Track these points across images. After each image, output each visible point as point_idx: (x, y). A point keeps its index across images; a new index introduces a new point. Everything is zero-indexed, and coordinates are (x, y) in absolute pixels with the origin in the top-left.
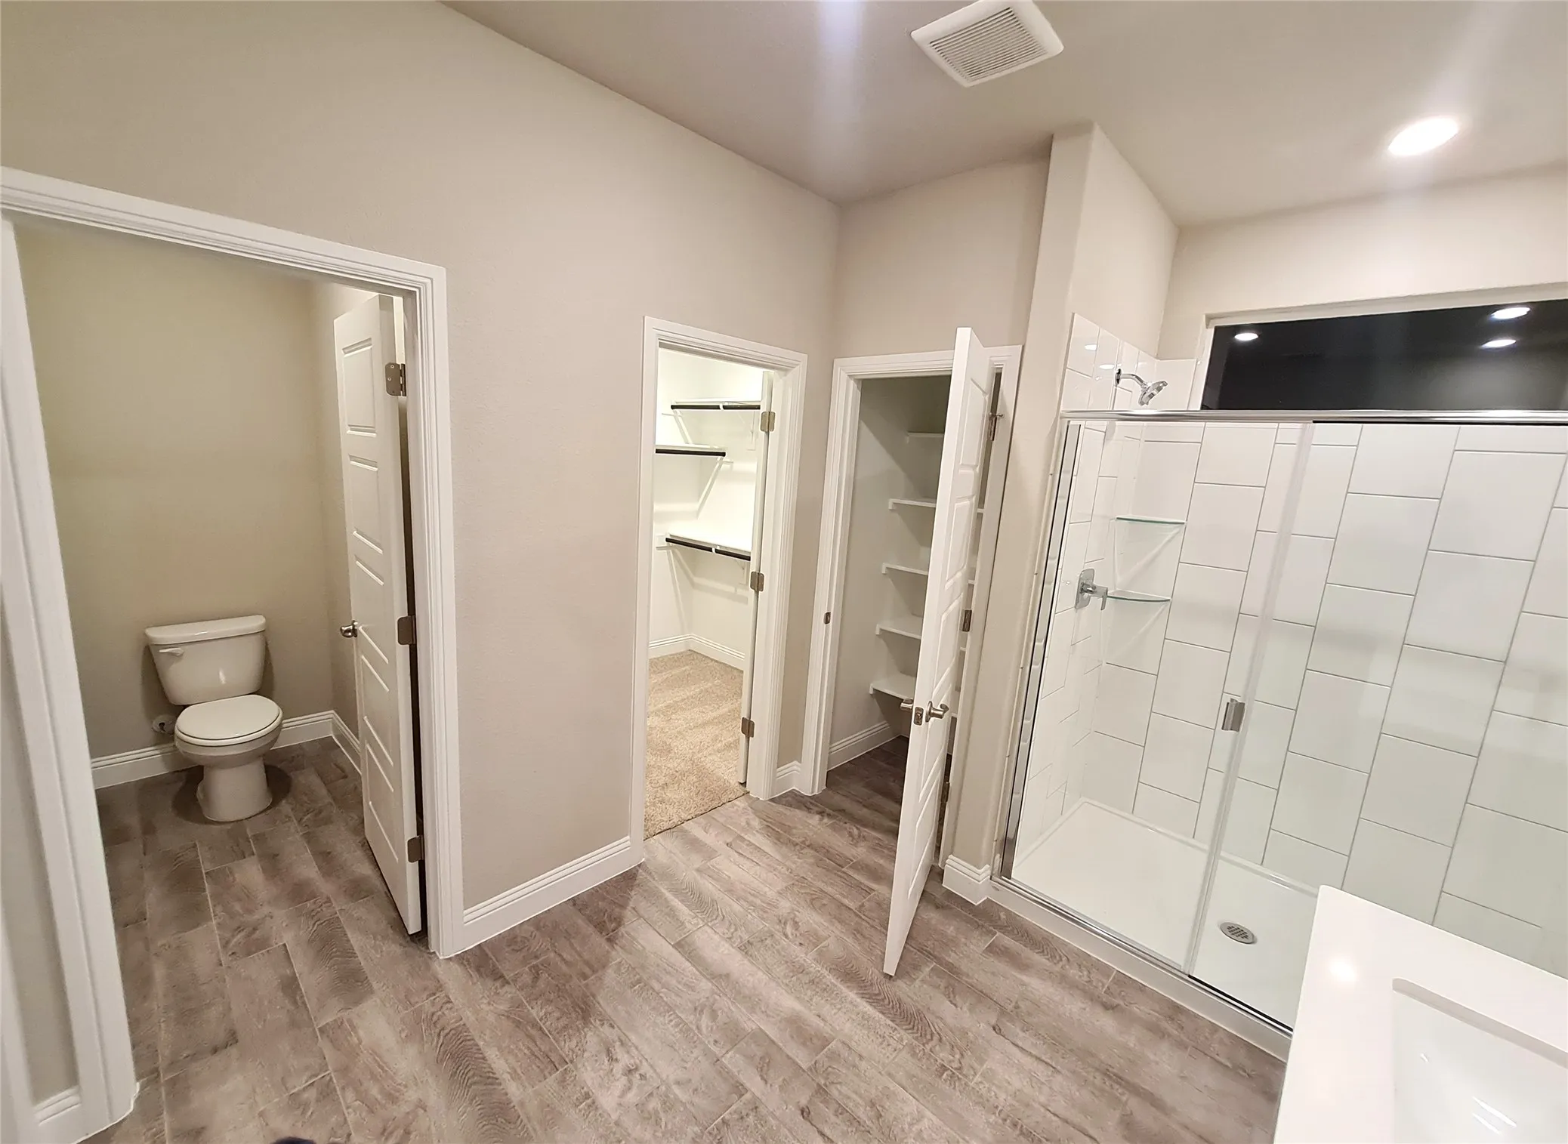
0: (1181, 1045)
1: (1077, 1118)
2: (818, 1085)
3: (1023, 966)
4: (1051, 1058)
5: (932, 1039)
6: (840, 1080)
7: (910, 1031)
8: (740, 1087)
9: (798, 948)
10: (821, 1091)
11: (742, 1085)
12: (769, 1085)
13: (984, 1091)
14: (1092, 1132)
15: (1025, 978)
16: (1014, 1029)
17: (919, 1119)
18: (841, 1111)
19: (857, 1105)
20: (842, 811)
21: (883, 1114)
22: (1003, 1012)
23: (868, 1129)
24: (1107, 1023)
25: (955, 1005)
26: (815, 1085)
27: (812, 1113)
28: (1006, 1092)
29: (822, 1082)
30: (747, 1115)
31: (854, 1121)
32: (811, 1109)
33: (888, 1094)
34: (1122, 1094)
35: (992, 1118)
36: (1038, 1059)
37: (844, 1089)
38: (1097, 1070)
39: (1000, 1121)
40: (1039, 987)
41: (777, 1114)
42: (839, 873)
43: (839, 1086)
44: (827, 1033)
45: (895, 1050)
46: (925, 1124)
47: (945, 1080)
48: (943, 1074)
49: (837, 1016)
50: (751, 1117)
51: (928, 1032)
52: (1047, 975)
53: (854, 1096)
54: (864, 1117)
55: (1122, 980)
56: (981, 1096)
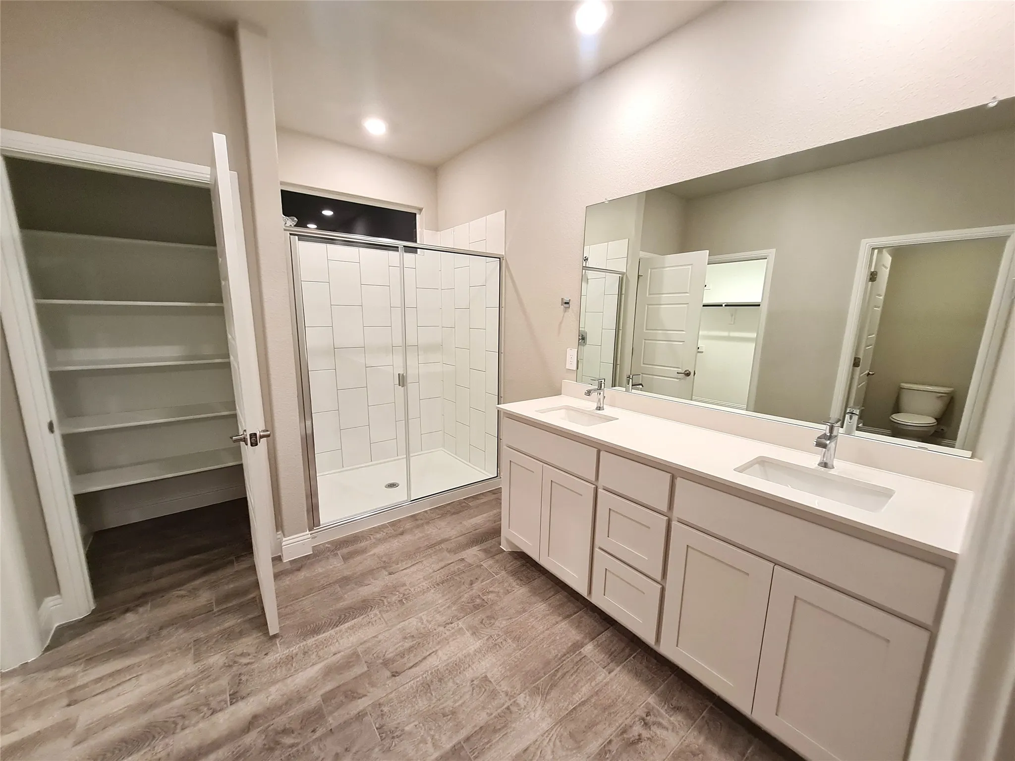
0: (428, 523)
1: (442, 564)
2: (382, 663)
3: (364, 551)
4: (415, 561)
5: (383, 601)
6: (384, 651)
7: (373, 609)
8: (360, 714)
9: (267, 658)
10: (386, 663)
11: (359, 713)
12: (368, 694)
13: (419, 589)
14: (450, 562)
15: (371, 553)
16: (394, 567)
17: (421, 619)
18: (402, 655)
19: (402, 646)
20: (144, 595)
21: (412, 635)
22: (385, 568)
23: (417, 643)
24: (407, 537)
25: (369, 585)
26: (381, 665)
27: (398, 671)
28: (423, 582)
29: (381, 661)
30: (382, 711)
31: (410, 649)
32: (394, 670)
33: (403, 629)
34: (439, 547)
35: (432, 591)
36: (413, 565)
37: (391, 650)
38: (427, 549)
39: (434, 589)
40: (380, 550)
41: (389, 691)
42: (216, 615)
43: (387, 653)
44: (351, 651)
45: (380, 619)
46: (425, 618)
47: (407, 602)
48: (404, 603)
49: (341, 644)
50: (384, 709)
51: (379, 601)
52: (375, 545)
53: (397, 646)
54: (411, 644)
55: (393, 524)
56: (421, 591)
